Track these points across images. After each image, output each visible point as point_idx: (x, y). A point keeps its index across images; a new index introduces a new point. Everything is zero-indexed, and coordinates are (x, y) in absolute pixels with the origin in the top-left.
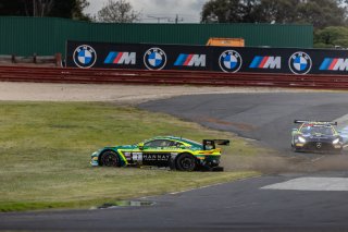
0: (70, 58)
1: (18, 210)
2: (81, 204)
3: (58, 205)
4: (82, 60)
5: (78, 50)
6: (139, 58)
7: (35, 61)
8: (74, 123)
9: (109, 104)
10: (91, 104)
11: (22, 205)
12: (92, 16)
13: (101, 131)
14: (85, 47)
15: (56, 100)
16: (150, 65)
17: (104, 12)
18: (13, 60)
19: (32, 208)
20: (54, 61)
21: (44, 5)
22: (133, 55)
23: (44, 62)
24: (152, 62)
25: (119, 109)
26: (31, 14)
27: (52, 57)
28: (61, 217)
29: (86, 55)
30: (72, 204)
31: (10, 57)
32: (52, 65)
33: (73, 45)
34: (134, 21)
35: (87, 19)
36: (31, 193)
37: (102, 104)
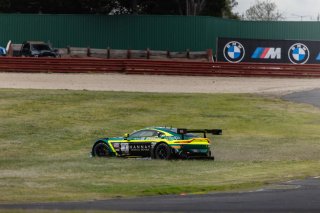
0: (220, 54)
1: (174, 193)
2: (232, 187)
3: (211, 188)
4: (231, 55)
5: (228, 46)
6: (284, 54)
7: (188, 56)
8: (224, 113)
9: (257, 95)
10: (240, 95)
11: (178, 188)
12: (240, 14)
13: (249, 120)
14: (234, 43)
15: (208, 92)
16: (294, 60)
17: (252, 11)
18: (168, 55)
19: (186, 192)
20: (206, 56)
21: (196, 5)
22: (279, 50)
23: (196, 57)
24: (296, 57)
25: (266, 100)
26: (184, 14)
27: (204, 53)
28: (213, 199)
29: (235, 50)
30: (223, 188)
31: (165, 52)
32: (204, 60)
33: (223, 41)
34: (279, 20)
35: (235, 17)
36: (187, 177)
37: (250, 95)
